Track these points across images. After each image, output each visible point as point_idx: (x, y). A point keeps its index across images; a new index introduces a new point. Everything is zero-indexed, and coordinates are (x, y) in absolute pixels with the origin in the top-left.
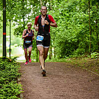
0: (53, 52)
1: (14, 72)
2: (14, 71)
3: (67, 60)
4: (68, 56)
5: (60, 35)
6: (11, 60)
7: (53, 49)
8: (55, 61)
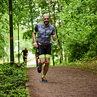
0: (64, 55)
1: (21, 78)
2: (21, 76)
3: (78, 63)
4: (79, 59)
5: (69, 38)
6: (19, 65)
7: (63, 53)
8: (65, 65)
